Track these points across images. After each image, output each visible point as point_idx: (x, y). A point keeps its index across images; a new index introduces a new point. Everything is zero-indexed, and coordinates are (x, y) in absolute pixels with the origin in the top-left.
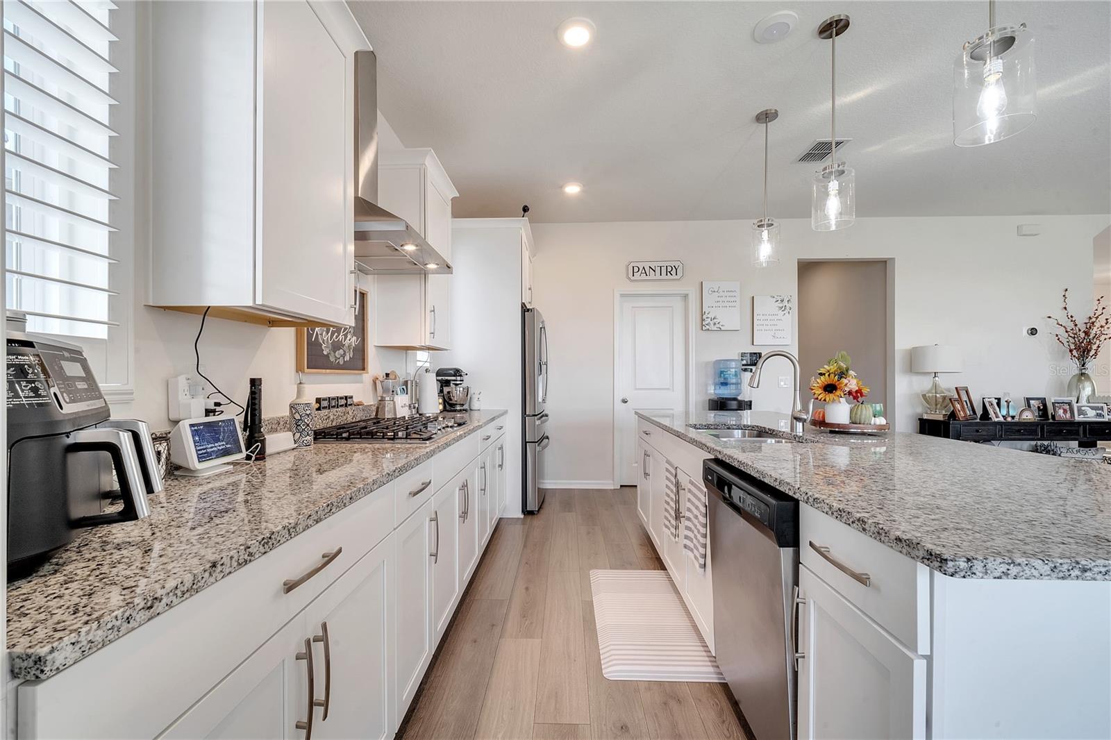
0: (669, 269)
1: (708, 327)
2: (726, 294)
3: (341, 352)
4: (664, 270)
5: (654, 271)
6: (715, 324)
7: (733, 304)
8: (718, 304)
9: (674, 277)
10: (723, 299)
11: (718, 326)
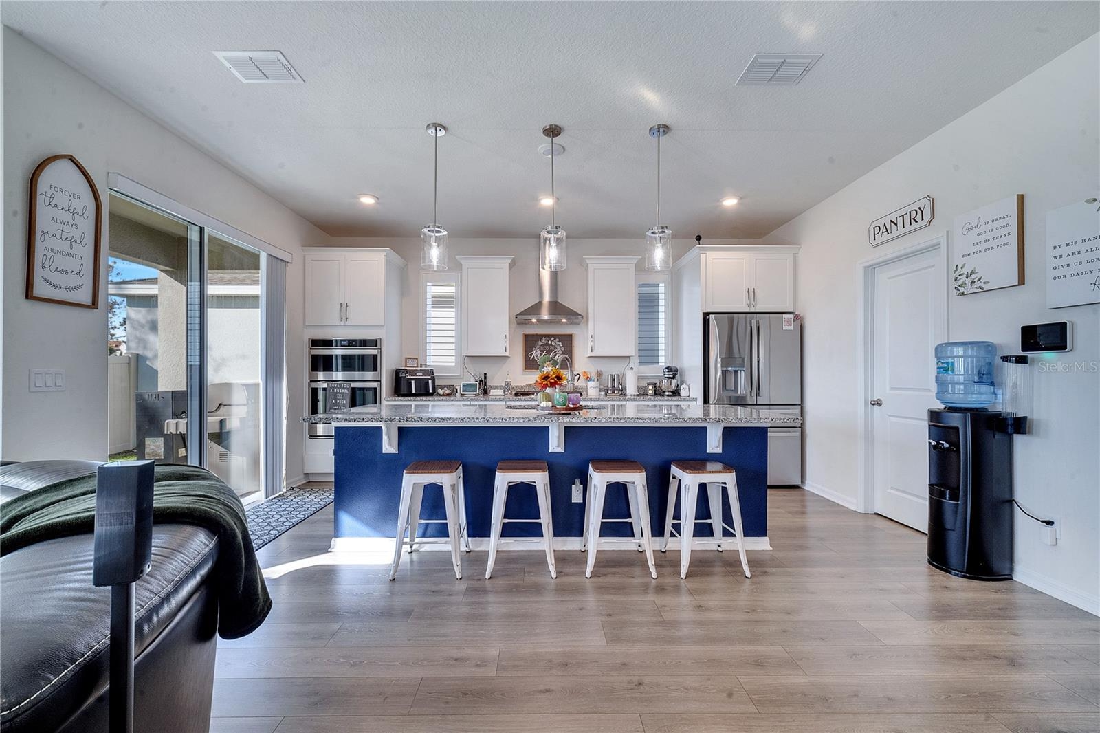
0: (913, 214)
1: (962, 290)
2: (990, 226)
4: (907, 218)
5: (896, 224)
6: (973, 282)
7: (1004, 240)
8: (976, 249)
9: (920, 223)
10: (987, 236)
11: (978, 284)
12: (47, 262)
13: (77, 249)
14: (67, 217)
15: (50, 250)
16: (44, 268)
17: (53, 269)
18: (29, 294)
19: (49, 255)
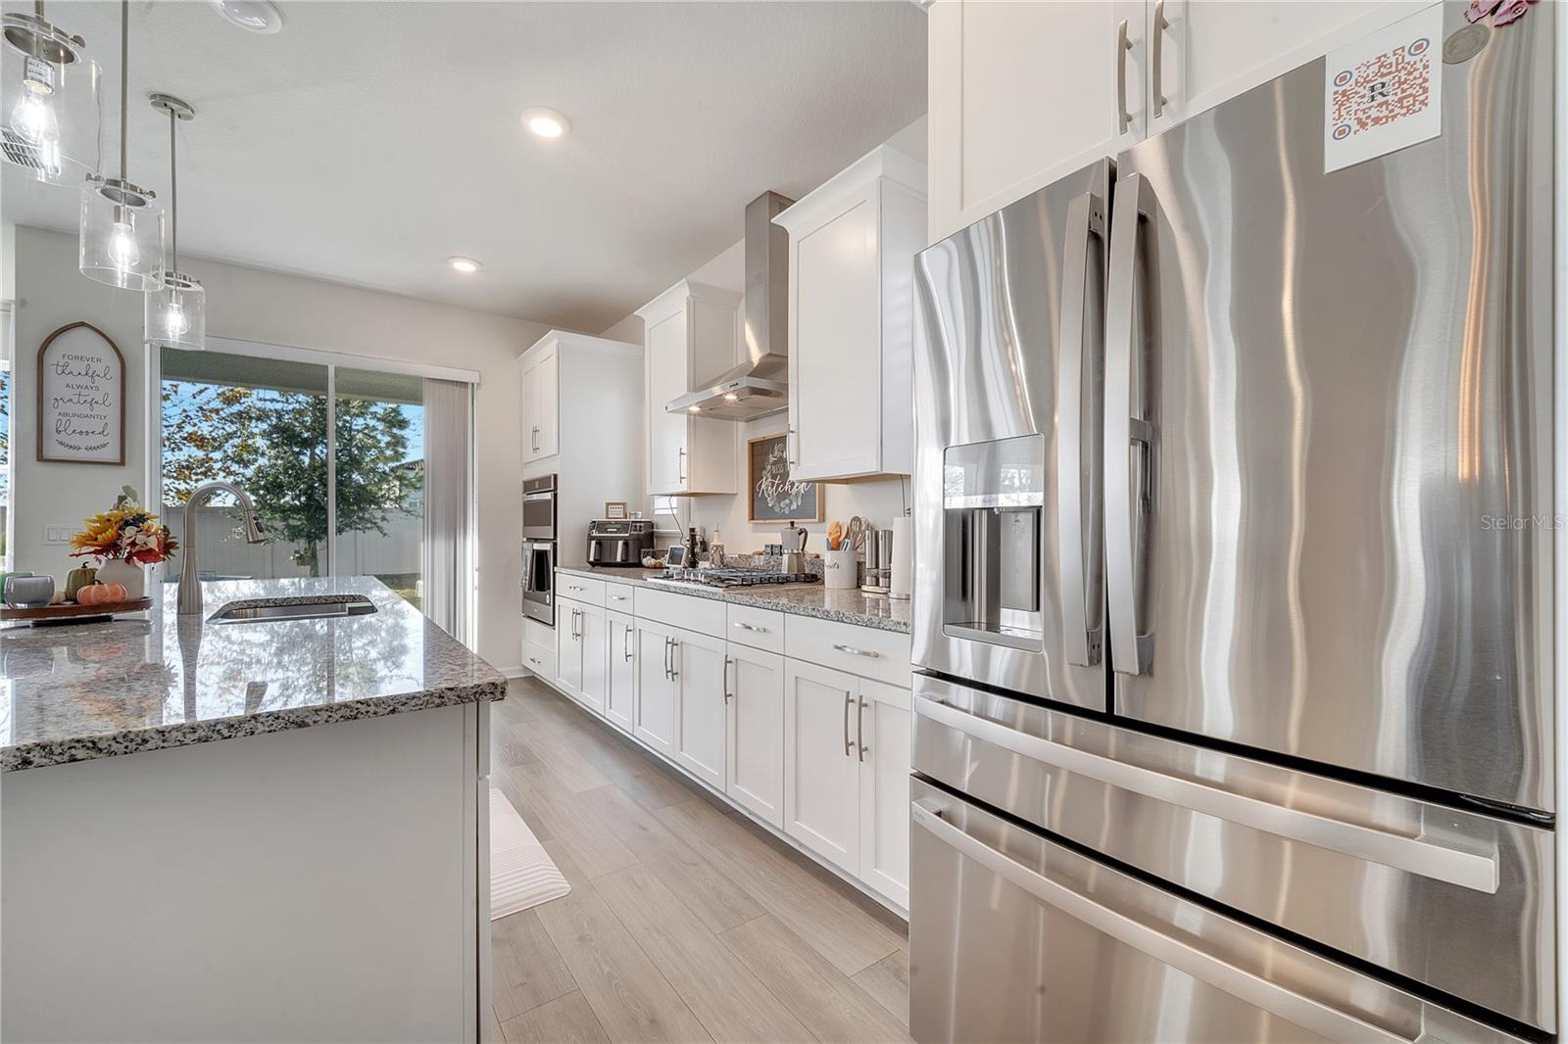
3: (787, 501)
12: (63, 426)
13: (98, 409)
14: (86, 381)
15: (66, 414)
16: (58, 432)
17: (69, 431)
18: (40, 457)
19: (64, 419)
